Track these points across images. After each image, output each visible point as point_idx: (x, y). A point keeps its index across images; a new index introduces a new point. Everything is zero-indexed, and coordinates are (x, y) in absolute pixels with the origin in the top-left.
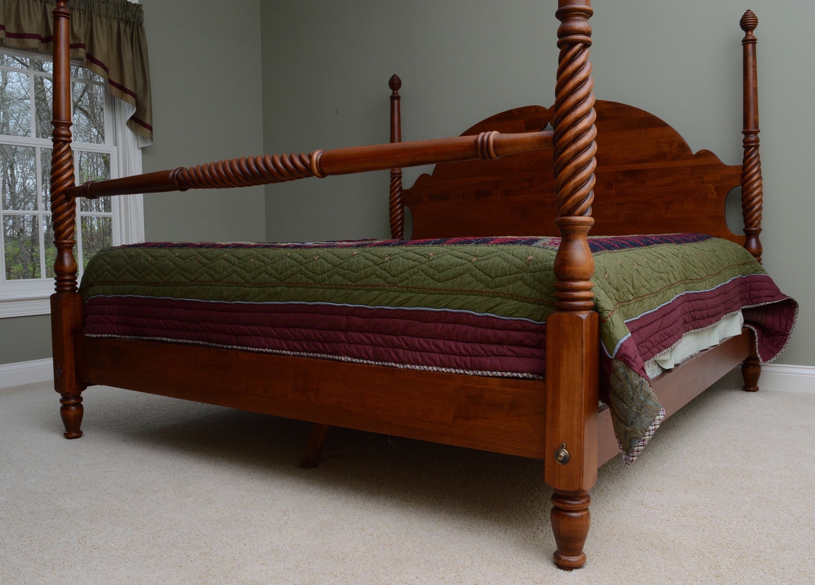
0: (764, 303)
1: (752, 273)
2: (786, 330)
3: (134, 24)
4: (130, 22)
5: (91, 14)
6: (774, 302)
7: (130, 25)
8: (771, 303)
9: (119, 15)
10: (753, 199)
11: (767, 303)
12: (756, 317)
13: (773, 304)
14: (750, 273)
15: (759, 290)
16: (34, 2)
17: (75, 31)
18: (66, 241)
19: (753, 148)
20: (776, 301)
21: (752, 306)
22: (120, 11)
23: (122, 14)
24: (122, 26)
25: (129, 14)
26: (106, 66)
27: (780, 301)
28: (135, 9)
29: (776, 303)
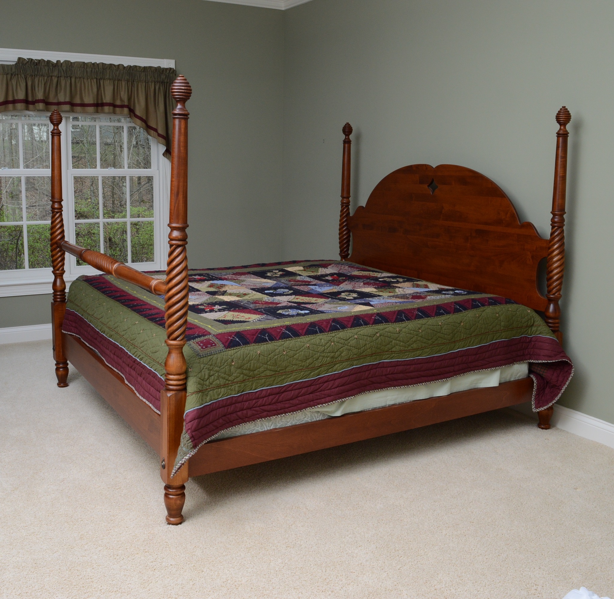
0: (541, 361)
1: (538, 334)
2: (561, 385)
3: (167, 83)
4: (164, 82)
5: (134, 81)
6: (549, 362)
7: (164, 84)
8: (546, 362)
9: (155, 79)
10: (552, 271)
11: (544, 361)
12: (540, 371)
13: (548, 363)
14: (536, 334)
15: (540, 349)
16: (92, 80)
17: (121, 96)
18: (57, 272)
19: (556, 227)
20: (551, 361)
21: (534, 361)
22: (156, 76)
23: (158, 79)
24: (157, 88)
25: (163, 77)
26: (144, 118)
27: (554, 361)
28: (168, 72)
29: (551, 363)
